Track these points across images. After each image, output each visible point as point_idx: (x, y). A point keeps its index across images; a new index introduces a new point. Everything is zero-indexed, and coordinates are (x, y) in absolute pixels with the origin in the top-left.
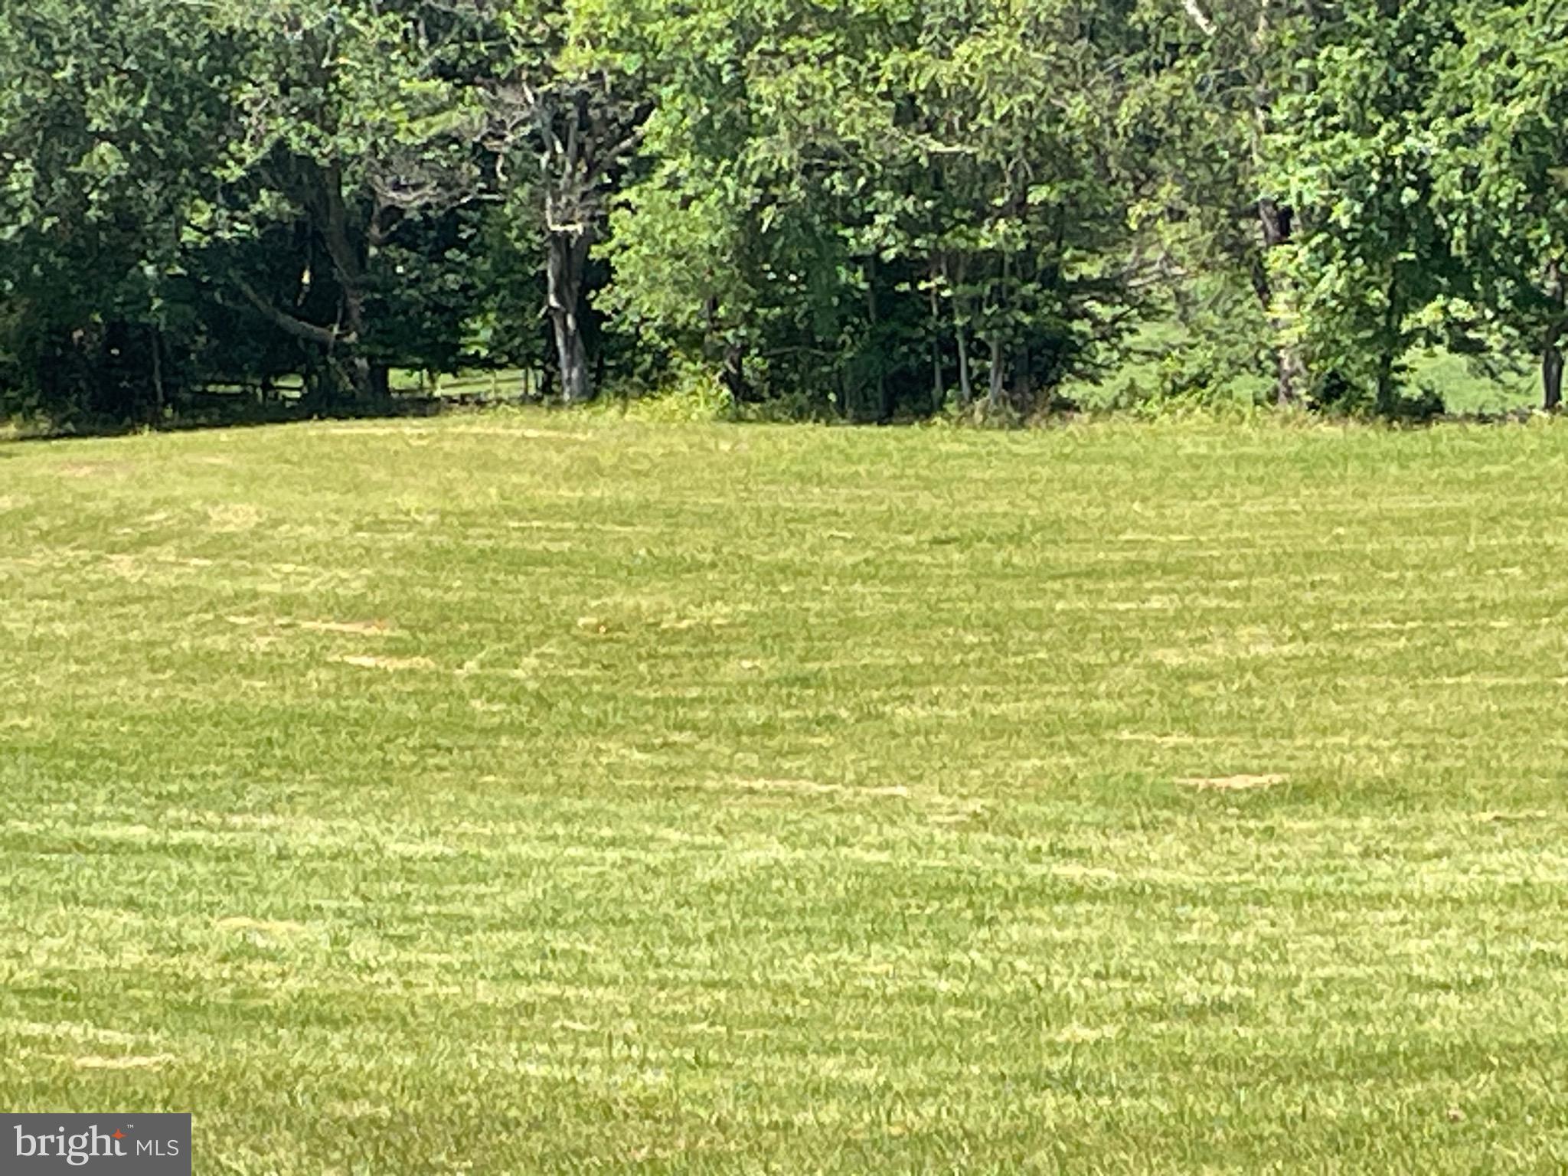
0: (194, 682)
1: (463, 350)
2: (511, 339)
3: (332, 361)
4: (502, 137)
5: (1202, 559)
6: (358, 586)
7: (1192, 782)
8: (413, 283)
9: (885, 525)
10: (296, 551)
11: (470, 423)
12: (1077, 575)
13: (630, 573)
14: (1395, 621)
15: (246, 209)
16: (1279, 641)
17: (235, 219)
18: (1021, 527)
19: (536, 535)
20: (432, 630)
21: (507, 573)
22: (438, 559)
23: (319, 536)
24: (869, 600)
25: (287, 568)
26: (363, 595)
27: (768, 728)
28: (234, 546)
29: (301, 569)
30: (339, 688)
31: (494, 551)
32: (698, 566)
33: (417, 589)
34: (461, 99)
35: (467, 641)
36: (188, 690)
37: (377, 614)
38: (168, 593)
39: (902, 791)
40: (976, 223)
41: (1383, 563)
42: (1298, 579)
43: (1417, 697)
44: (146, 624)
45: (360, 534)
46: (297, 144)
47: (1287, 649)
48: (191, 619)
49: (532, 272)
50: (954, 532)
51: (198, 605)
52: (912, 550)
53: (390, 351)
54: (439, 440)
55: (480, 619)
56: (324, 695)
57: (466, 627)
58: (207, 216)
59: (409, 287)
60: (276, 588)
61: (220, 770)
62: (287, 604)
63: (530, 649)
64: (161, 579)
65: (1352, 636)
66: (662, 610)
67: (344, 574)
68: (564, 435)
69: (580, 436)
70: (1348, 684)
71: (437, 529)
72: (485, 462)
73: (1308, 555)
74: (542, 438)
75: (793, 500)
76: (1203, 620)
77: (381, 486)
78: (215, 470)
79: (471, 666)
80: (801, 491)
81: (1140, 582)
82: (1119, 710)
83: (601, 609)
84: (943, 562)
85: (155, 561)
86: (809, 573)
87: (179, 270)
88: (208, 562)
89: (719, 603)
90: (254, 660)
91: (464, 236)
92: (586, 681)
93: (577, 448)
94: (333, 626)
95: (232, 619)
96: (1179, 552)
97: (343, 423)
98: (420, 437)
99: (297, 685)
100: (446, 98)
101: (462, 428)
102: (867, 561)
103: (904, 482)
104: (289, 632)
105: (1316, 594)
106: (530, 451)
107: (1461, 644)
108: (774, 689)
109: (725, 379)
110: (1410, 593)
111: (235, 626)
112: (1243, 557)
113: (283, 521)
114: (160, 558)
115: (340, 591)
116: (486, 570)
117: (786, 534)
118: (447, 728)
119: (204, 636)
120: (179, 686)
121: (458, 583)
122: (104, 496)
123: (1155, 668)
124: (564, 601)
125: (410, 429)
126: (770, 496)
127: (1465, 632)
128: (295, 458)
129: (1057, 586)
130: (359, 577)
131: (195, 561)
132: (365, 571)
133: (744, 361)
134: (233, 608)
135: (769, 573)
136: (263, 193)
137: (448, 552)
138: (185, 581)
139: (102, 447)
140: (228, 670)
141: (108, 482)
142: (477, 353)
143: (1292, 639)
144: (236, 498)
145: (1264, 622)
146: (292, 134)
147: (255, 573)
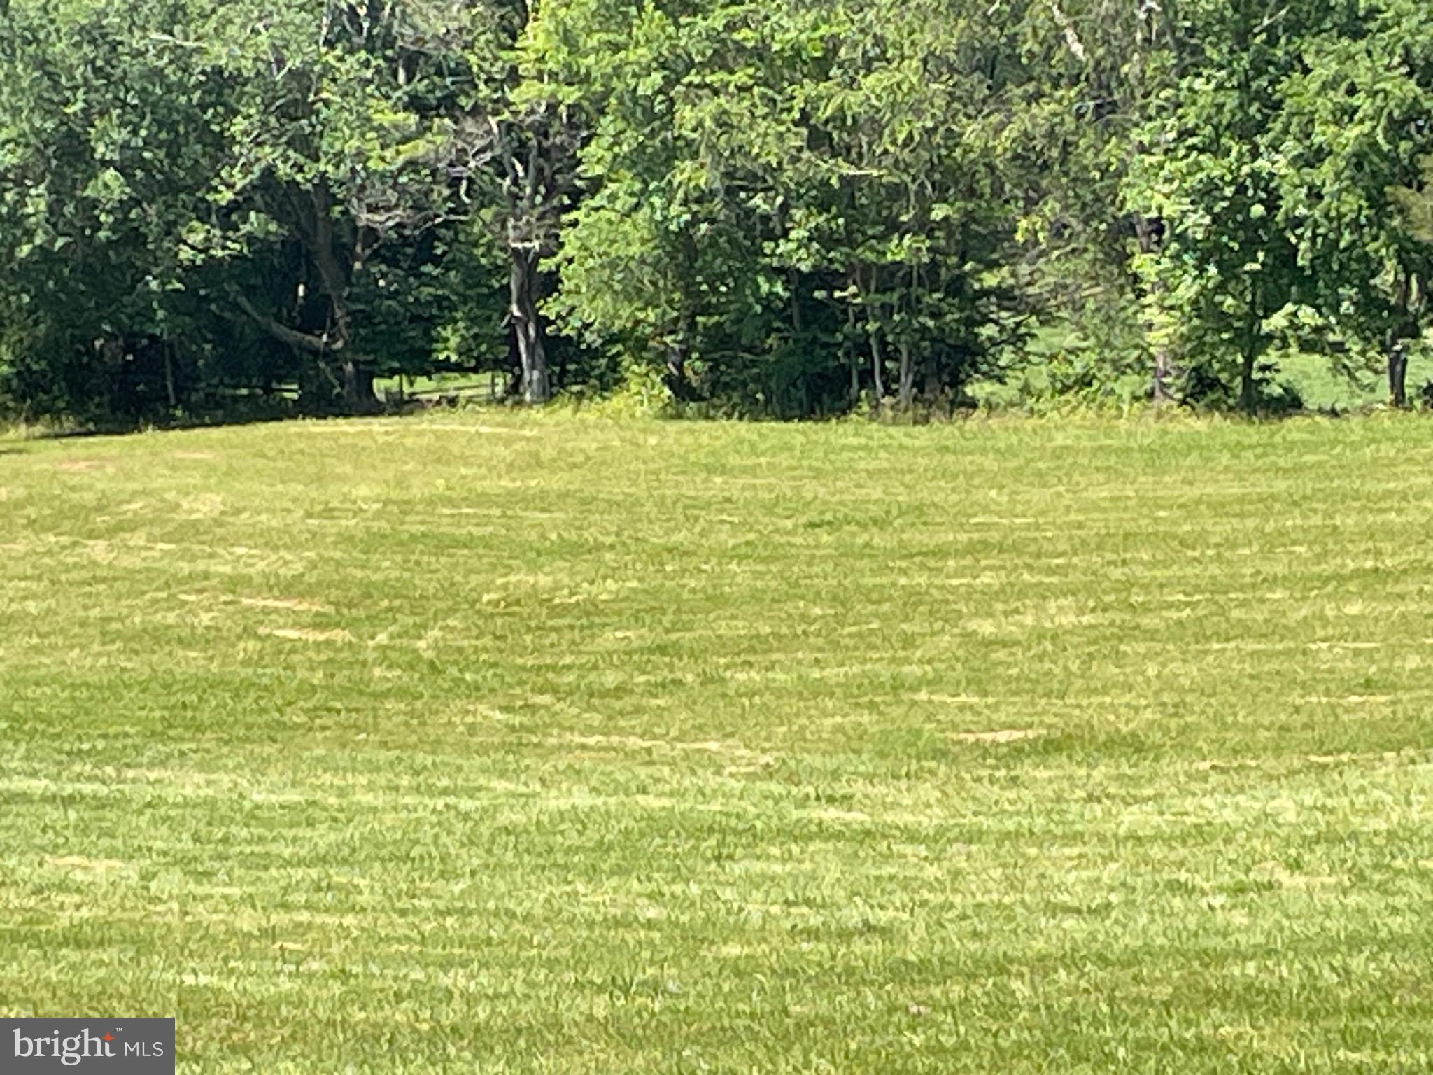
0: (136, 653)
1: (434, 355)
2: (478, 346)
3: (322, 365)
4: (466, 164)
5: (1035, 539)
6: (299, 567)
7: (962, 736)
8: (394, 295)
9: (769, 509)
10: (251, 536)
11: (432, 422)
12: (925, 554)
13: (539, 554)
14: (1186, 594)
15: (238, 230)
16: (1081, 612)
17: (227, 238)
18: (888, 512)
19: (463, 522)
20: (355, 606)
21: (430, 554)
22: (372, 542)
23: (274, 523)
24: (739, 579)
25: (240, 551)
26: (302, 575)
27: (620, 691)
28: (198, 532)
29: (254, 552)
30: (262, 658)
31: (424, 535)
32: (599, 547)
33: (349, 570)
34: (430, 129)
35: (382, 616)
36: (130, 660)
37: (309, 593)
38: (130, 573)
39: (713, 746)
40: (884, 238)
41: (1190, 542)
42: (1113, 557)
43: (1185, 661)
44: (106, 601)
45: (310, 521)
46: (283, 170)
47: (1086, 619)
48: (147, 597)
49: (497, 285)
50: (828, 516)
51: (155, 585)
52: (788, 533)
53: (371, 357)
54: (403, 436)
55: (396, 597)
56: (245, 664)
57: (385, 603)
58: (201, 236)
59: (388, 298)
60: (227, 569)
61: (132, 731)
62: (234, 584)
63: (435, 621)
64: (127, 561)
65: (1145, 608)
66: (557, 588)
67: (289, 557)
68: (513, 432)
69: (527, 433)
70: (1128, 649)
71: (378, 515)
72: (439, 457)
73: (1127, 536)
74: (494, 435)
75: (697, 490)
76: (1021, 595)
77: (342, 479)
78: (197, 464)
79: (382, 638)
80: (706, 480)
81: (978, 561)
82: (925, 673)
83: (505, 587)
84: (813, 543)
85: (126, 546)
86: (694, 553)
87: (179, 286)
88: (172, 546)
89: (609, 581)
90: (193, 634)
91: (439, 252)
92: (476, 650)
93: (524, 443)
94: (271, 603)
95: (183, 597)
96: (1017, 533)
97: (322, 422)
98: (387, 433)
99: (225, 656)
100: (414, 128)
101: (425, 426)
102: (748, 543)
103: (798, 472)
104: (231, 608)
105: (1126, 570)
106: (481, 446)
107: (1236, 614)
108: (636, 657)
109: (668, 381)
110: (1206, 569)
111: (184, 603)
112: (1071, 538)
113: (245, 509)
114: (131, 543)
115: (282, 572)
116: (413, 552)
117: (681, 518)
118: (345, 692)
119: (156, 612)
120: (122, 657)
121: (387, 564)
122: (90, 487)
123: (968, 635)
124: (474, 580)
125: (378, 426)
126: (677, 485)
127: (1243, 604)
128: (271, 454)
129: (904, 564)
130: (301, 559)
131: (161, 546)
132: (307, 554)
133: (686, 364)
134: (186, 588)
135: (658, 555)
136: (253, 214)
137: (384, 536)
138: (148, 564)
139: (104, 445)
140: (168, 643)
141: (98, 474)
142: (448, 358)
143: (1093, 610)
144: (208, 489)
145: (1073, 594)
146: (278, 162)
147: (211, 556)
